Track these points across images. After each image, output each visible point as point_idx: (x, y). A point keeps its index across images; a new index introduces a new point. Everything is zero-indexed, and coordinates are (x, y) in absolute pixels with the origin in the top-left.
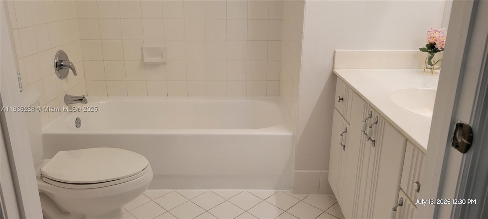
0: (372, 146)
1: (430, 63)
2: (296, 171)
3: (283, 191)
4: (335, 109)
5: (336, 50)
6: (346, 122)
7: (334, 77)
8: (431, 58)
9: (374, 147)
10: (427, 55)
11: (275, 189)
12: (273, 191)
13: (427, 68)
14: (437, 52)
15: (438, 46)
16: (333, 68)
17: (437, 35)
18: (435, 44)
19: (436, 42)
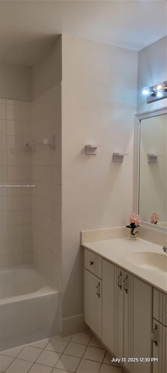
0: (125, 293)
1: (133, 234)
2: (64, 319)
3: (55, 337)
4: (85, 270)
5: (82, 231)
6: (98, 278)
7: (82, 249)
8: (132, 231)
9: (127, 293)
10: (130, 229)
11: (48, 338)
12: (47, 339)
13: (131, 237)
14: (135, 228)
15: (136, 224)
16: (81, 243)
17: (135, 219)
18: (134, 223)
19: (135, 223)
